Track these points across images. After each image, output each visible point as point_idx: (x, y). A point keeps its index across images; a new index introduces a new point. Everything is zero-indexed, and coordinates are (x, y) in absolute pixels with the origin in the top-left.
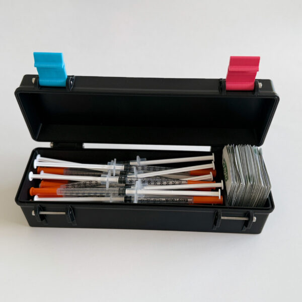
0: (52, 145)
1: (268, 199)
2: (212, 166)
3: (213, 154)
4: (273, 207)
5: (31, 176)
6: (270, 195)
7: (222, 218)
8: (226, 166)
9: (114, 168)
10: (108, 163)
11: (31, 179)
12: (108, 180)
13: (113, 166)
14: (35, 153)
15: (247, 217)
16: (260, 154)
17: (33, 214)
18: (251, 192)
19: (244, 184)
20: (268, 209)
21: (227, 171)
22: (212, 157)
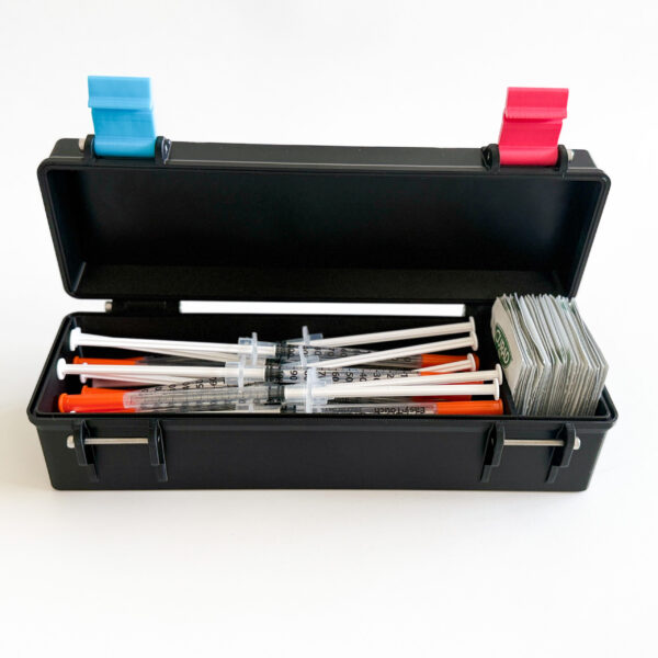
0: (110, 306)
1: (600, 401)
2: (472, 341)
3: (472, 319)
4: (614, 414)
5: (63, 368)
6: (605, 393)
7: (507, 442)
8: (503, 338)
9: (255, 350)
10: (240, 339)
11: (61, 377)
12: (241, 373)
13: (251, 347)
14: (70, 324)
15: (559, 439)
16: (574, 311)
17: (70, 443)
18: (563, 386)
19: (550, 364)
20: (605, 420)
21: (506, 345)
22: (470, 326)
